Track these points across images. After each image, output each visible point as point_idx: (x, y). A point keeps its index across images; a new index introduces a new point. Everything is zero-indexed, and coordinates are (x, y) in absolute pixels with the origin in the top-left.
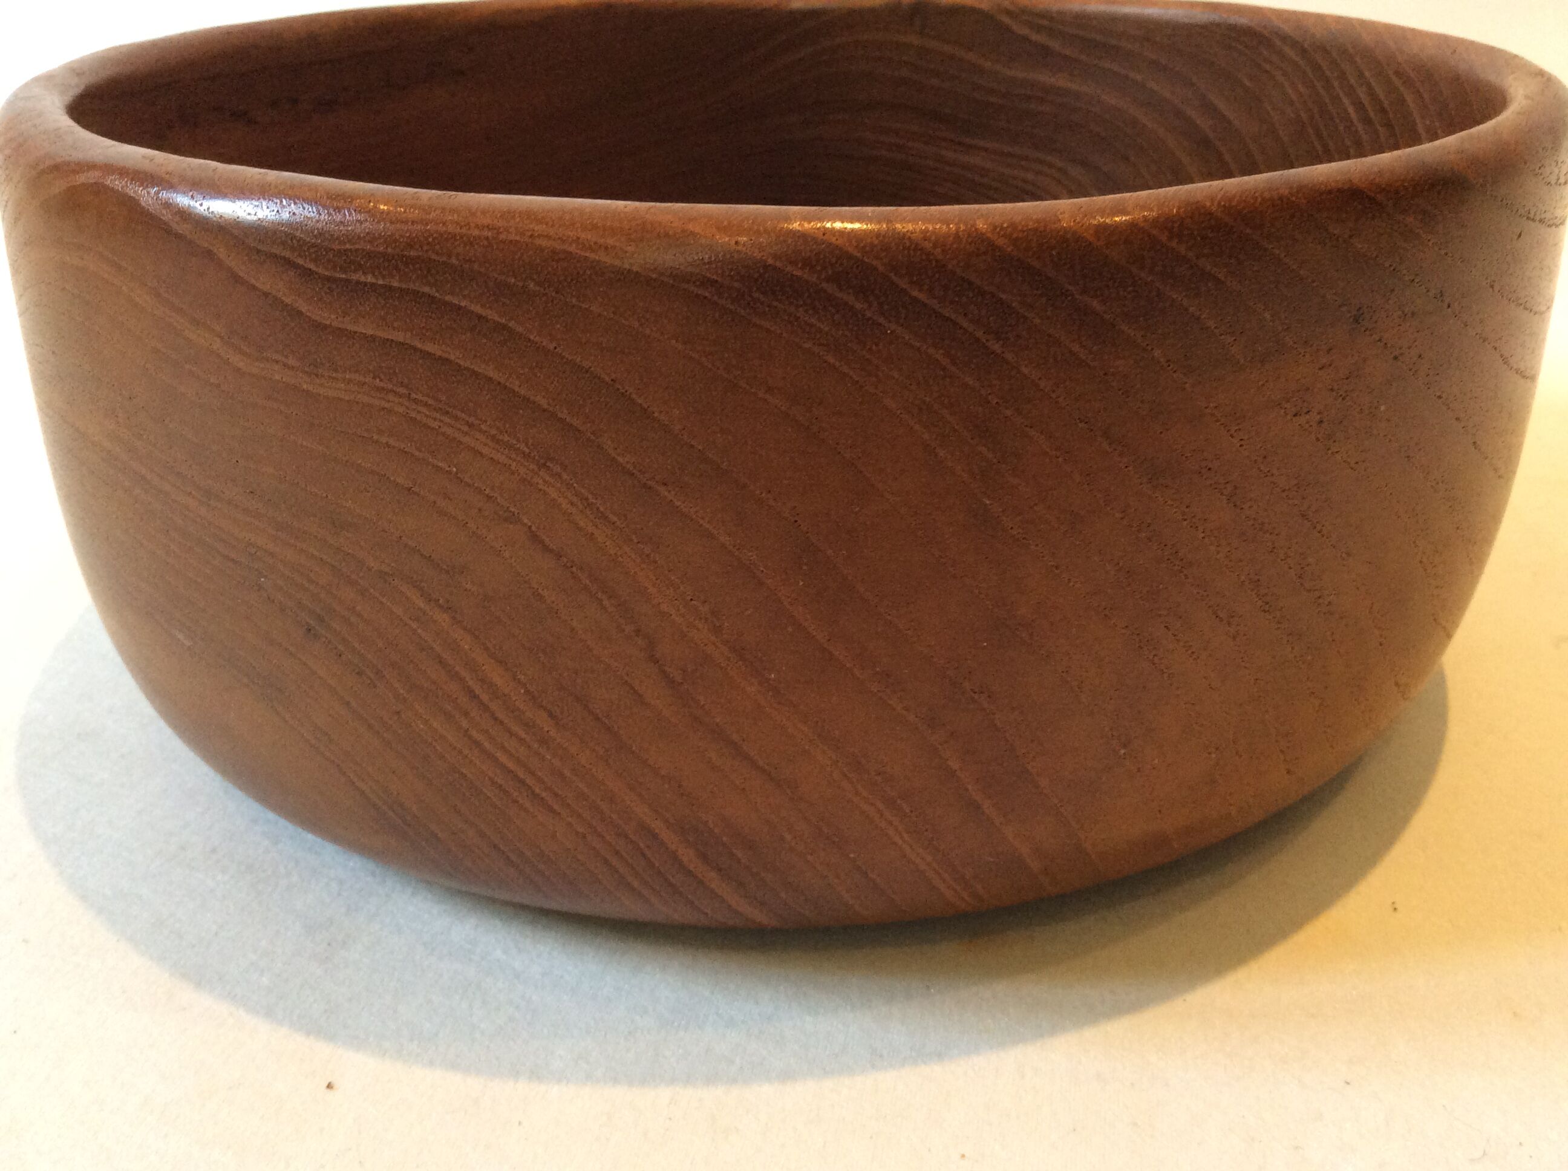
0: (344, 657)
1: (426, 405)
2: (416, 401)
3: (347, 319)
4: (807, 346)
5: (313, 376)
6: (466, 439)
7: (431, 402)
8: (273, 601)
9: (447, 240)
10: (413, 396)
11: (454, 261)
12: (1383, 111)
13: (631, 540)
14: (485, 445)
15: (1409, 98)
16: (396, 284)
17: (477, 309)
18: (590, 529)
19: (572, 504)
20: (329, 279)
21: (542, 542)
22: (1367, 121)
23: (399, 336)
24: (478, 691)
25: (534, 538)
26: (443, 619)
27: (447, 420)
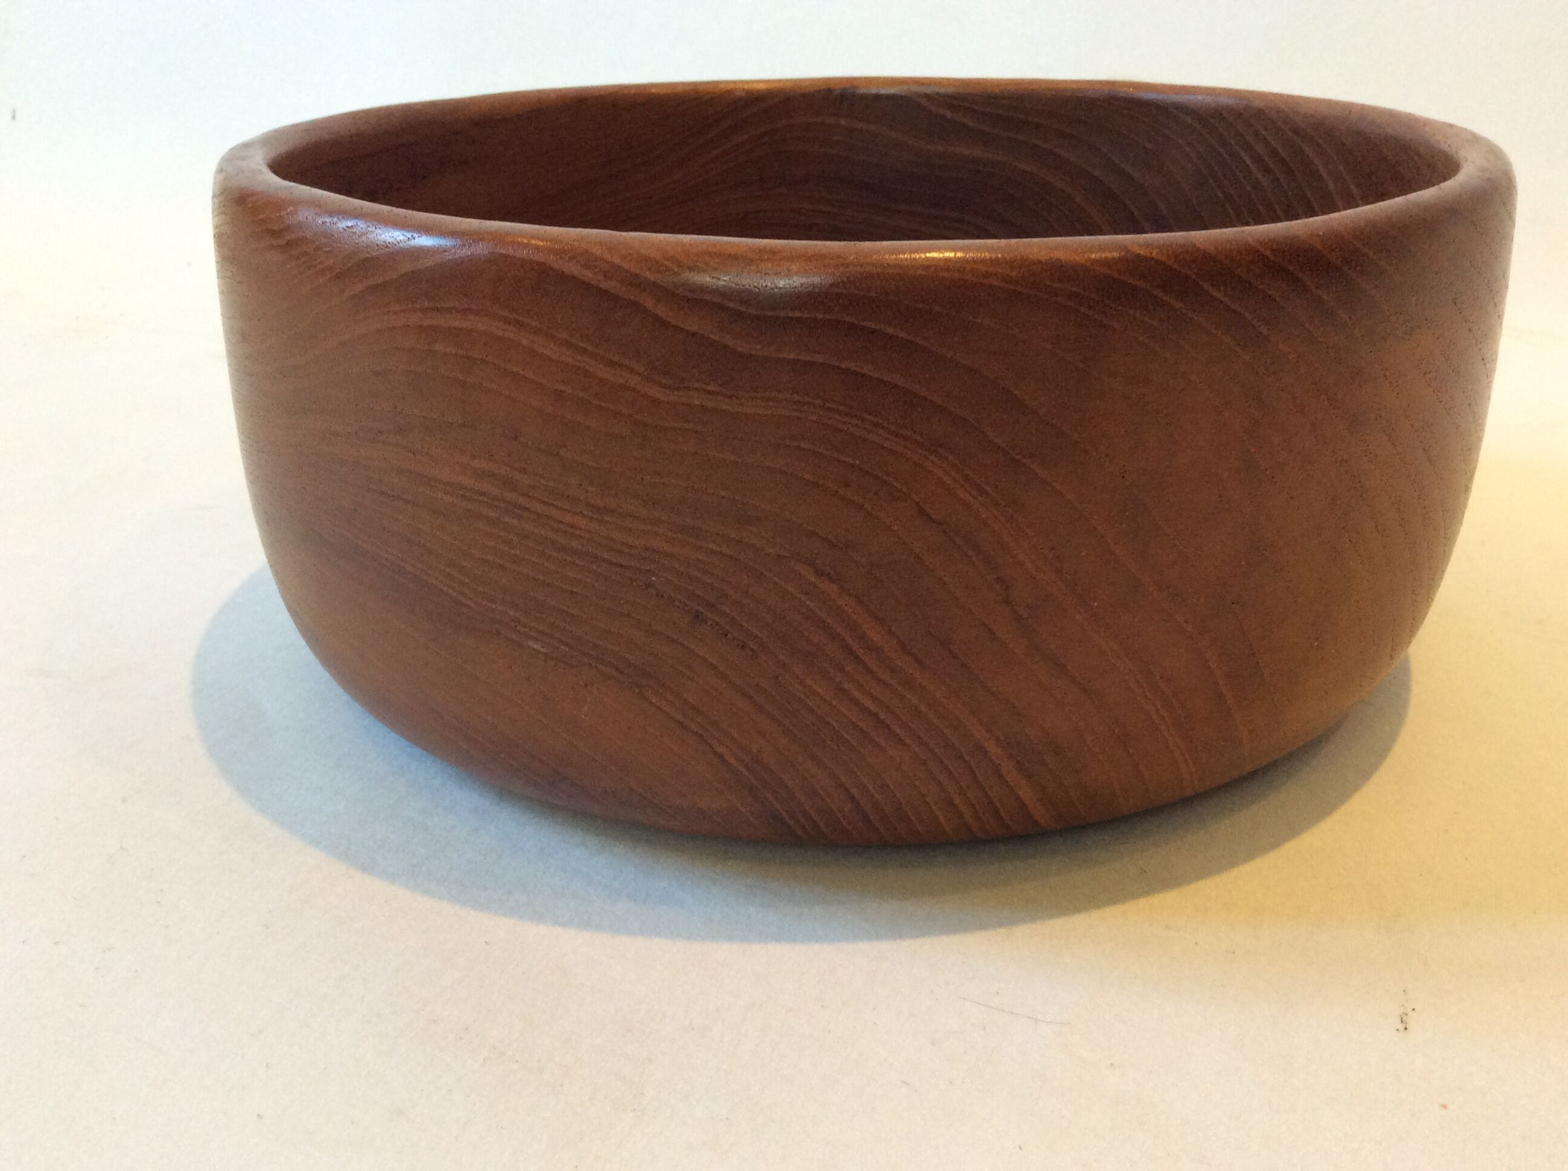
0: (729, 636)
1: (839, 412)
2: (829, 409)
3: (772, 348)
4: (1141, 338)
5: (734, 398)
6: (871, 437)
7: (842, 408)
8: (662, 596)
9: (866, 278)
10: (828, 405)
11: (873, 294)
12: (1283, 161)
13: (1000, 505)
14: (887, 439)
15: (1309, 151)
16: (820, 316)
17: (890, 330)
18: (968, 498)
19: (955, 480)
20: (757, 317)
21: (927, 515)
22: (1267, 171)
23: (819, 358)
24: (855, 646)
25: (923, 513)
26: (832, 589)
27: (855, 421)
